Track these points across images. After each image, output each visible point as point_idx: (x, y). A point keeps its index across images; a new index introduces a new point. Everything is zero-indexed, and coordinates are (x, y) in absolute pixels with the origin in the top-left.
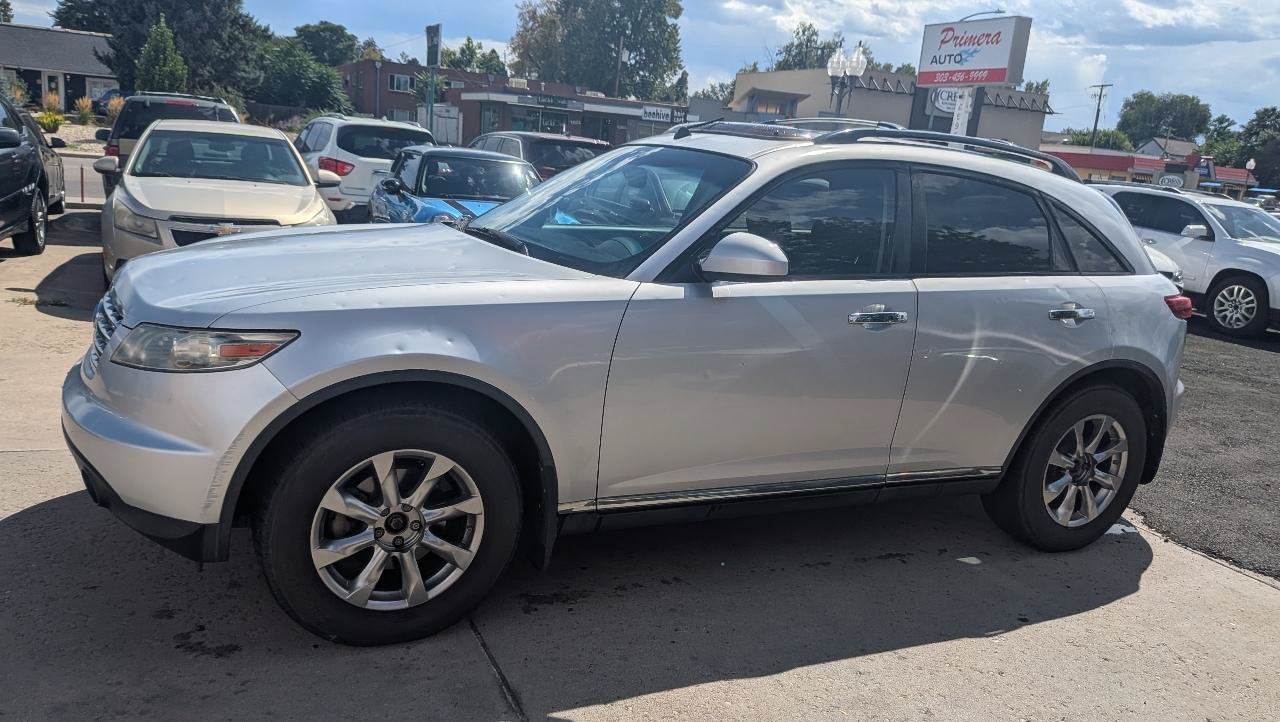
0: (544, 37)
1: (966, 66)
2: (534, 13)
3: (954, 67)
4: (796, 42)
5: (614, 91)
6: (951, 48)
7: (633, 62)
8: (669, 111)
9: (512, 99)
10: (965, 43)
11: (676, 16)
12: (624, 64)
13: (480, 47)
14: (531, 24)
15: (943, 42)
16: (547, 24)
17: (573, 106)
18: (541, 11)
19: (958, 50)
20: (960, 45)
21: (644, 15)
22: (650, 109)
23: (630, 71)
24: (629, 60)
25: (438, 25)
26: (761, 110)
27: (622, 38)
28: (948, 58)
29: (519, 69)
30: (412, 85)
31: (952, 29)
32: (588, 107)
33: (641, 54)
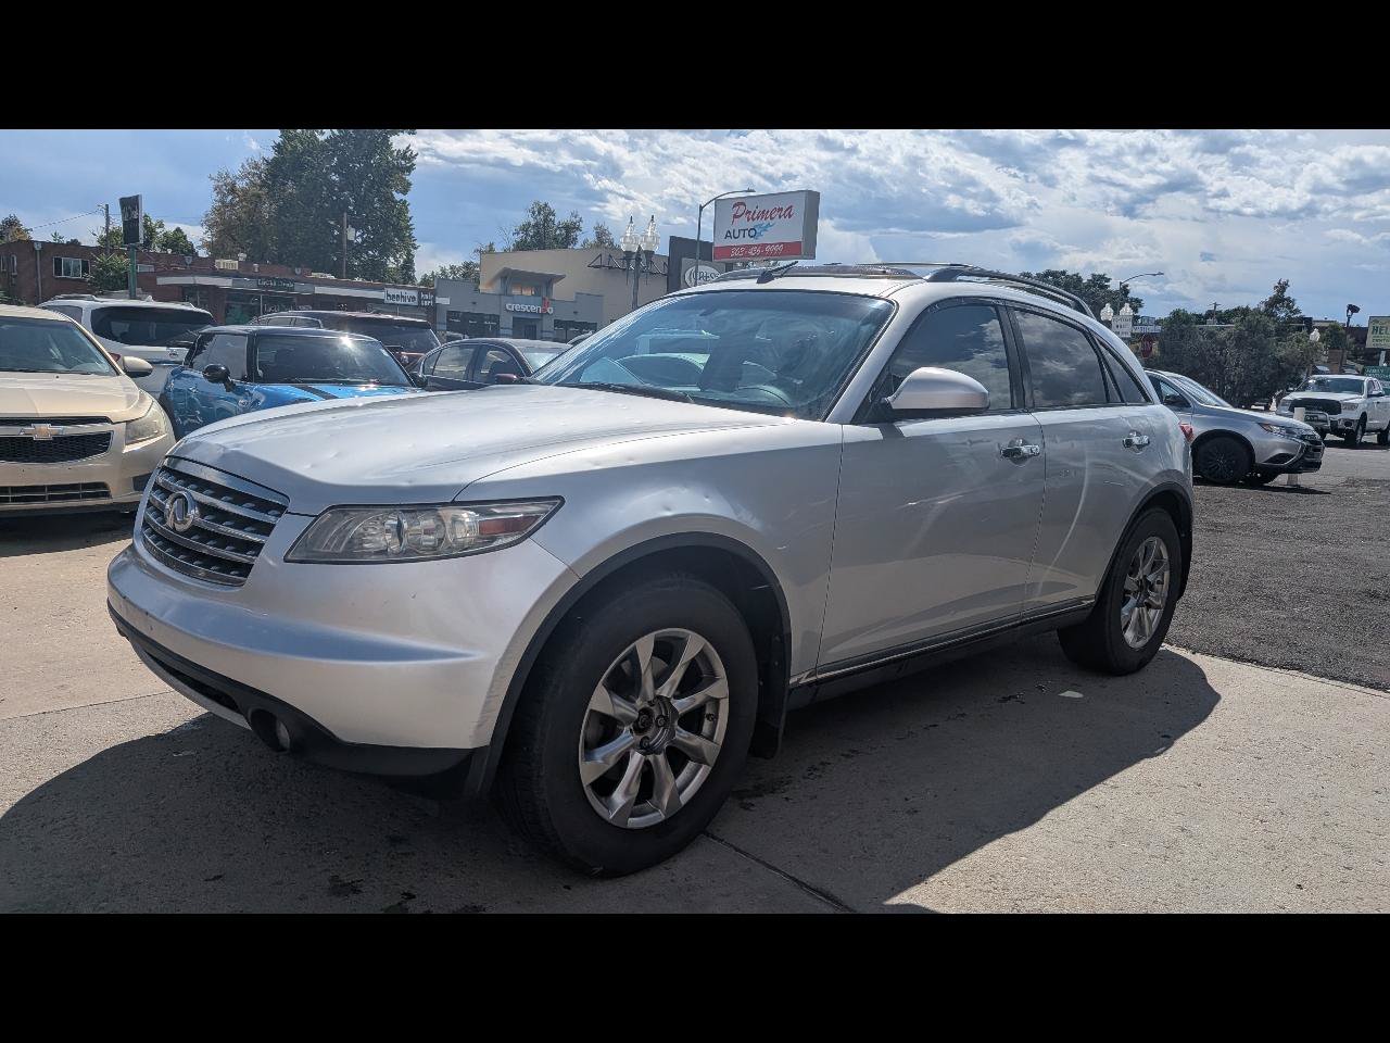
0: (250, 214)
1: (760, 241)
2: (234, 185)
3: (748, 241)
4: (533, 223)
5: (342, 272)
6: (743, 223)
7: (360, 240)
8: (414, 294)
9: (226, 283)
10: (758, 218)
11: (405, 192)
12: (350, 243)
13: (161, 226)
14: (230, 197)
15: (735, 216)
16: (252, 200)
17: (301, 289)
18: (241, 184)
19: (751, 224)
20: (753, 220)
21: (368, 190)
22: (392, 291)
23: (356, 249)
24: (356, 238)
25: (137, 197)
26: (516, 292)
27: (345, 214)
28: (742, 233)
29: (217, 249)
30: (85, 270)
31: (743, 204)
32: (319, 290)
33: (368, 232)
